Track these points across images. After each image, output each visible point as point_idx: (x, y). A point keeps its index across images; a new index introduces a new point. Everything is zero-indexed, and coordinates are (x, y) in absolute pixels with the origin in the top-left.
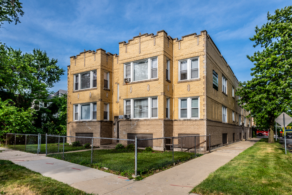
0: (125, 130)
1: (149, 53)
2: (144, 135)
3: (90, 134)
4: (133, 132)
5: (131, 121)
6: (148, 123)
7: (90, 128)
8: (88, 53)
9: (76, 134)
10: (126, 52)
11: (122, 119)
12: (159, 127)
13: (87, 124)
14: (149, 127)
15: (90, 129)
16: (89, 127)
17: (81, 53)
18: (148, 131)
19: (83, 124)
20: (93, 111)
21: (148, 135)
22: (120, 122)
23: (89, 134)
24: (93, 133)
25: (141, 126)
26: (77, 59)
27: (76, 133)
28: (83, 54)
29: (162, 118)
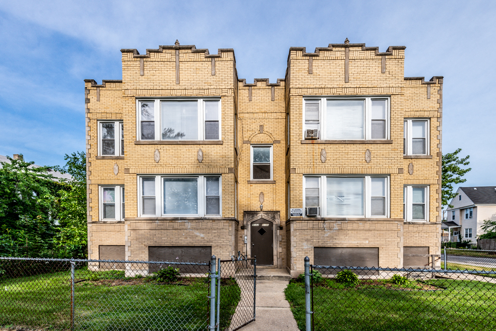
0: (307, 240)
1: (370, 86)
2: (356, 251)
3: (200, 249)
4: (329, 244)
5: (325, 220)
6: (367, 225)
7: (202, 235)
8: (189, 51)
9: (149, 249)
10: (310, 72)
11: (299, 217)
12: (393, 234)
13: (189, 225)
14: (369, 234)
15: (200, 237)
16: (197, 233)
17: (164, 48)
18: (367, 242)
19: (176, 225)
20: (205, 195)
21: (365, 251)
22: (295, 222)
23: (197, 249)
24: (211, 247)
25: (350, 232)
26: (148, 59)
27: (149, 247)
28: (173, 51)
29: (399, 218)
